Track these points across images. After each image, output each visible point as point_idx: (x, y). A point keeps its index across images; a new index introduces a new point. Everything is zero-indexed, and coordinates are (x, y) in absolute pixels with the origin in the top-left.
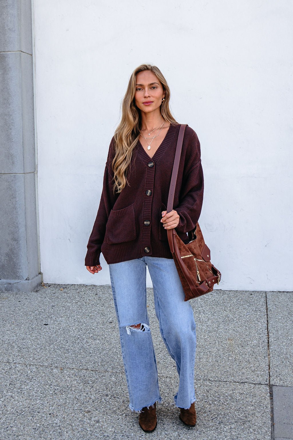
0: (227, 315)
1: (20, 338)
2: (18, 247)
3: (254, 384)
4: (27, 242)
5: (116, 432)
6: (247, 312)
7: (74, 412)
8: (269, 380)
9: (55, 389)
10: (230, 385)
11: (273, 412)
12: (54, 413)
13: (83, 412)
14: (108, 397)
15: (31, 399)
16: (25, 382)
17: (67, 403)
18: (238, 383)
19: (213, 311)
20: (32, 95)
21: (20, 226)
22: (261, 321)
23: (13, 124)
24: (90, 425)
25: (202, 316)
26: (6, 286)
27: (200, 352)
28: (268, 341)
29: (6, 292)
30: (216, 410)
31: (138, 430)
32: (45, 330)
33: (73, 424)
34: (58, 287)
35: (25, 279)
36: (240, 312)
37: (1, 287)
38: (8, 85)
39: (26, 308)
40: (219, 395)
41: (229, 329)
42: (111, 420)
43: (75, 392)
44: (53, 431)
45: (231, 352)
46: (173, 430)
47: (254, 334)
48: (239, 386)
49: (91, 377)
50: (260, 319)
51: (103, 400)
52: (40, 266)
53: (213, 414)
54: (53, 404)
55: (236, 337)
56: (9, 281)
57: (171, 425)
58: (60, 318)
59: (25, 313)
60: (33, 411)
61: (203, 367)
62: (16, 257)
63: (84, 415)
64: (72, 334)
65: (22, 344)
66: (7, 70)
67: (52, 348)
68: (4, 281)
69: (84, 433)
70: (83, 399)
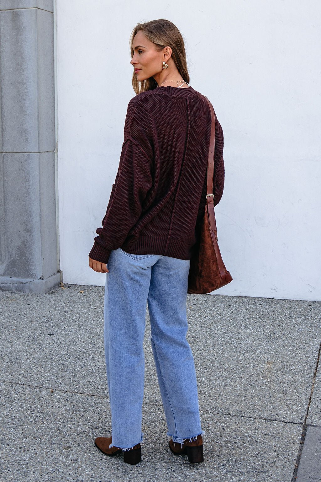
0: (273, 331)
1: (15, 350)
2: (31, 240)
3: (285, 422)
4: (41, 234)
5: (93, 476)
6: (300, 328)
7: (51, 447)
8: (306, 418)
9: (37, 417)
10: (254, 423)
11: (299, 462)
12: (26, 446)
13: (61, 448)
14: (97, 430)
15: (4, 428)
16: (4, 405)
17: (46, 434)
18: (264, 421)
19: (257, 325)
20: (53, 60)
21: (33, 215)
22: (314, 340)
23: (27, 94)
24: (64, 465)
25: (242, 331)
26: (16, 285)
27: (227, 378)
28: (317, 366)
29: (17, 292)
30: (227, 455)
31: (122, 475)
32: (47, 341)
33: (45, 462)
34: (79, 288)
35: (39, 277)
36: (290, 328)
37: (11, 287)
38: (22, 48)
39: (34, 313)
40: (236, 435)
41: (271, 349)
42: (92, 460)
43: (60, 421)
44: (18, 469)
45: (267, 379)
46: (165, 479)
47: (301, 356)
48: (265, 425)
49: (84, 404)
50: (313, 337)
51: (91, 433)
52: (59, 262)
53: (221, 460)
54: (28, 435)
55: (278, 359)
56: (21, 280)
57: (165, 471)
58: (70, 327)
59: (30, 320)
60: (2, 443)
61: (226, 397)
62: (29, 251)
63: (61, 452)
64: (78, 347)
65: (16, 357)
66: (21, 30)
67: (48, 364)
68: (15, 279)
69: (54, 474)
70: (66, 431)
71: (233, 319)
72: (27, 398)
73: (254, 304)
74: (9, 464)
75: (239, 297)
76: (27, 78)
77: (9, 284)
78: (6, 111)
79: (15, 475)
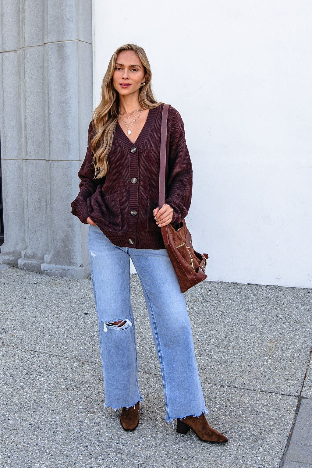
0: (277, 314)
1: (55, 326)
2: (73, 234)
3: (283, 395)
5: (112, 438)
6: (299, 312)
7: (78, 411)
8: (301, 391)
9: (69, 384)
10: (255, 395)
11: (293, 430)
12: (58, 409)
13: (86, 412)
15: (40, 393)
16: (42, 373)
17: (75, 400)
18: (265, 393)
19: (262, 309)
23: (70, 112)
24: (88, 427)
25: (250, 314)
26: (60, 271)
27: (235, 355)
29: (61, 277)
30: (230, 423)
31: (137, 438)
32: (83, 319)
33: (72, 424)
35: (79, 266)
36: (291, 312)
37: (56, 273)
39: (73, 296)
40: (239, 405)
41: (273, 330)
42: (113, 423)
43: (88, 389)
44: (48, 429)
45: (269, 357)
46: (174, 442)
47: (300, 337)
48: (265, 397)
50: (310, 320)
53: (225, 427)
54: (60, 399)
55: (279, 339)
56: (64, 267)
57: (175, 436)
59: (70, 301)
60: (37, 406)
62: (71, 244)
63: (87, 416)
65: (55, 332)
66: (65, 59)
67: (82, 339)
68: (59, 266)
69: (79, 435)
70: (92, 398)
71: (242, 304)
72: (62, 367)
73: (260, 291)
74: (41, 424)
75: (249, 284)
76: (70, 98)
77: (54, 271)
78: (53, 126)
79: (46, 434)
